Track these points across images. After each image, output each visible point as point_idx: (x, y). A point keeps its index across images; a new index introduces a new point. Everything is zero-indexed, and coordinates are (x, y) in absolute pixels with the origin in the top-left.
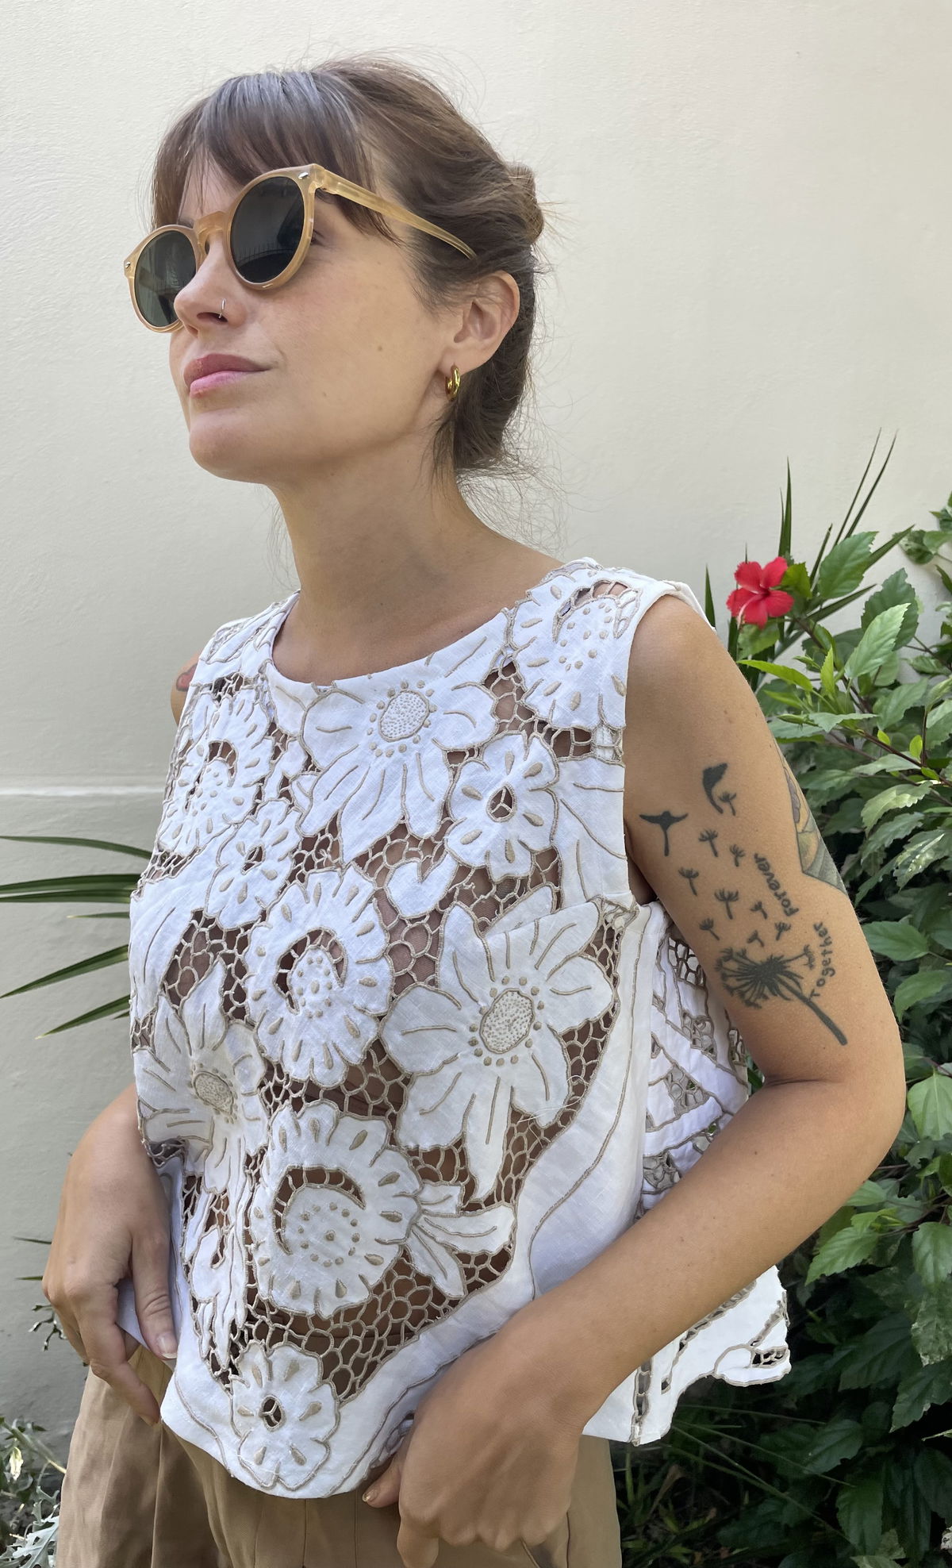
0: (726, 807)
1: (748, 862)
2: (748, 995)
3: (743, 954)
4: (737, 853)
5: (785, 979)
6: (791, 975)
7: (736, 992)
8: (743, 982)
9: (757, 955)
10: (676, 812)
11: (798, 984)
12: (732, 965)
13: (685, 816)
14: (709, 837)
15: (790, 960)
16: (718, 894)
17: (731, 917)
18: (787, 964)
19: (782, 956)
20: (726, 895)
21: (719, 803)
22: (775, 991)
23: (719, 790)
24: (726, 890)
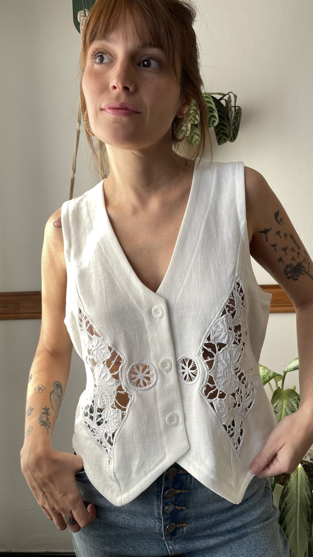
0: (281, 222)
1: (288, 237)
2: (294, 277)
3: (291, 265)
4: (286, 235)
5: (302, 269)
6: (303, 267)
7: (291, 278)
8: (292, 274)
9: (295, 264)
10: (268, 228)
11: (305, 269)
12: (289, 269)
13: (271, 229)
14: (278, 233)
15: (302, 263)
16: (282, 249)
17: (286, 254)
18: (301, 264)
19: (300, 262)
20: (284, 248)
21: (279, 222)
22: (301, 273)
23: (279, 219)
24: (284, 247)
